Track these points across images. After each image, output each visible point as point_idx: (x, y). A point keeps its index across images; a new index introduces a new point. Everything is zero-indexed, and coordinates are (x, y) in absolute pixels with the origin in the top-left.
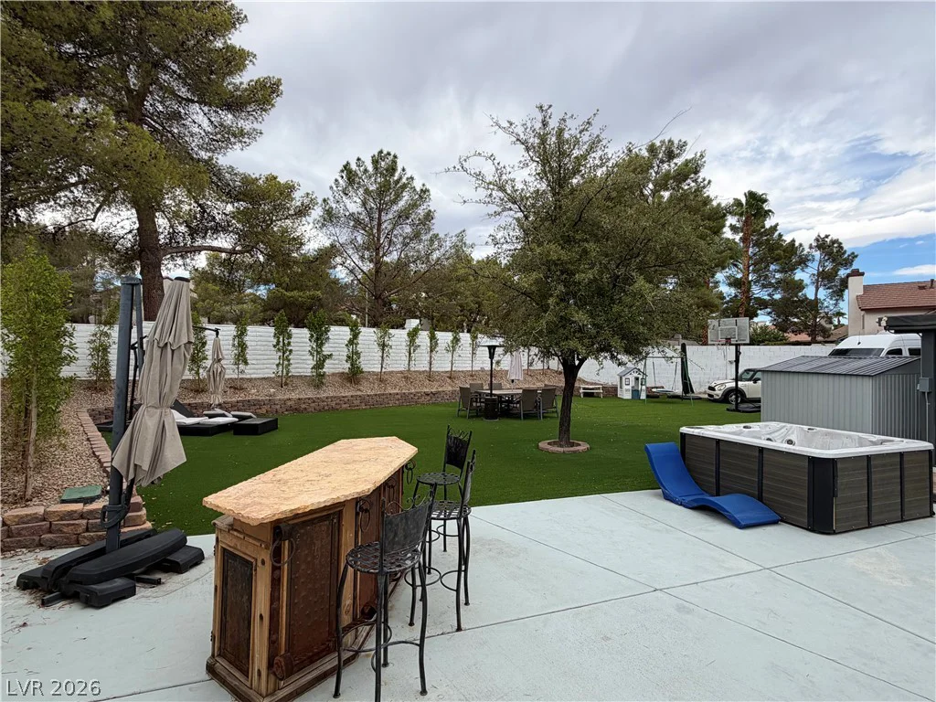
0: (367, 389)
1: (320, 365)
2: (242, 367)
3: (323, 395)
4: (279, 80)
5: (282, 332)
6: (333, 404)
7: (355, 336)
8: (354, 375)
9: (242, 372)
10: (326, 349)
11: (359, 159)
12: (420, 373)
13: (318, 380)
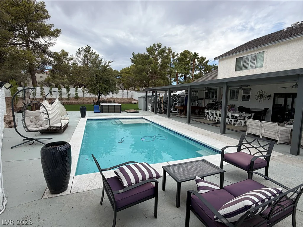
0: (79, 101)
1: (69, 95)
2: (51, 96)
3: (69, 101)
4: (60, 30)
5: (60, 89)
6: (71, 103)
7: (77, 90)
8: (77, 98)
9: (52, 97)
10: (70, 93)
11: (82, 47)
12: (94, 98)
13: (69, 99)
